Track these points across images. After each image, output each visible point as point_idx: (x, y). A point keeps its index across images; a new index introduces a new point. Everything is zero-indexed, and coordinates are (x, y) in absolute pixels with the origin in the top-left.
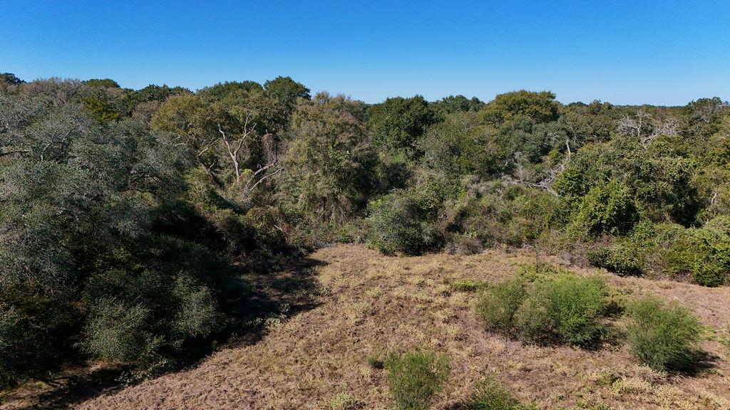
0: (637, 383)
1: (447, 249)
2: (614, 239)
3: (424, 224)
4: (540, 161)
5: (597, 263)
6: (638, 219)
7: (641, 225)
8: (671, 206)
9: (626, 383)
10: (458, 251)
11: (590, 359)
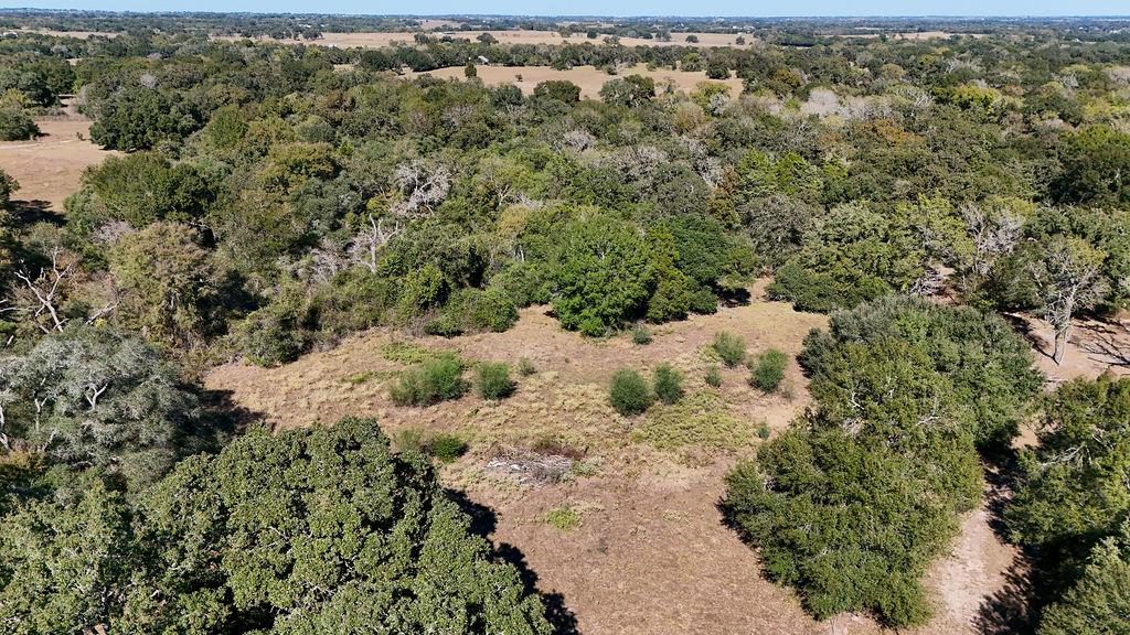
0: (487, 410)
1: (316, 349)
2: (438, 311)
3: (293, 333)
4: (340, 226)
5: (433, 331)
6: (450, 290)
7: (453, 295)
8: (468, 275)
9: (482, 411)
10: (325, 347)
11: (460, 405)
